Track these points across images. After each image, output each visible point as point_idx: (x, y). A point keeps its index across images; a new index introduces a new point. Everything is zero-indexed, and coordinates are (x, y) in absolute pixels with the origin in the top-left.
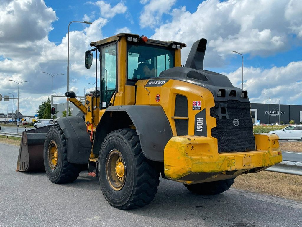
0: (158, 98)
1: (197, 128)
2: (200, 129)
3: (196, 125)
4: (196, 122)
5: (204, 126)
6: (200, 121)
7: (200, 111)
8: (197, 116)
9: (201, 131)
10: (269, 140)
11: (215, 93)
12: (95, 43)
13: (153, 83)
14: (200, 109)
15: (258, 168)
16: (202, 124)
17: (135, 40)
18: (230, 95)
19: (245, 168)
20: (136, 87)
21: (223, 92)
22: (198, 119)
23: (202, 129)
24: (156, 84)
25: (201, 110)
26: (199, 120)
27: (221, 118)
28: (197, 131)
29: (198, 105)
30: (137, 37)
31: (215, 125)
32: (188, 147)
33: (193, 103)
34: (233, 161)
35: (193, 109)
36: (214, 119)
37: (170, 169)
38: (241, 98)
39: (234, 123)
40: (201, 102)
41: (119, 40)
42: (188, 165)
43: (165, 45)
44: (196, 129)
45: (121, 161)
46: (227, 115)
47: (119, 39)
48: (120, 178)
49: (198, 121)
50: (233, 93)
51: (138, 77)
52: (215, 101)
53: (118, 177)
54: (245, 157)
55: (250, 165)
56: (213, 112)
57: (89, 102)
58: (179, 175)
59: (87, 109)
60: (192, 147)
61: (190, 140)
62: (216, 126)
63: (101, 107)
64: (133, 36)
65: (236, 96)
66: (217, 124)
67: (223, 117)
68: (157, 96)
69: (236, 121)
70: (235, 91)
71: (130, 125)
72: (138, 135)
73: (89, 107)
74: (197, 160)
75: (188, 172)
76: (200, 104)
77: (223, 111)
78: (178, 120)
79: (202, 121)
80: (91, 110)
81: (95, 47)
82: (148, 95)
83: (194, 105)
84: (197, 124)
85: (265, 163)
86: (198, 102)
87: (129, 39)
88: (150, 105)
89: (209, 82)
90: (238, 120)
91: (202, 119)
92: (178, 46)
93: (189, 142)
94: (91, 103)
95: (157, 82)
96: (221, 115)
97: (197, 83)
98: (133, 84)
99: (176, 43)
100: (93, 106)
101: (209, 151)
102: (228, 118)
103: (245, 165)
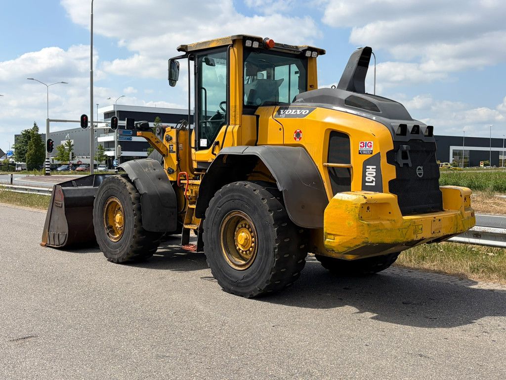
0: (298, 135)
1: (367, 180)
2: (372, 182)
3: (364, 176)
4: (364, 172)
5: (378, 177)
6: (371, 170)
7: (371, 156)
8: (367, 163)
9: (374, 184)
10: (461, 196)
11: (393, 131)
12: (186, 46)
13: (288, 112)
14: (371, 154)
15: (448, 235)
16: (374, 175)
17: (256, 45)
18: (411, 133)
19: (434, 235)
20: (258, 117)
21: (403, 127)
22: (367, 167)
23: (374, 182)
24: (293, 113)
25: (373, 154)
26: (369, 168)
27: (401, 165)
28: (367, 184)
29: (368, 147)
30: (259, 40)
31: (393, 176)
32: (362, 207)
33: (360, 145)
34: (420, 227)
35: (360, 153)
36: (393, 168)
37: (334, 238)
38: (425, 136)
39: (417, 173)
40: (372, 142)
41: (232, 46)
42: (364, 234)
43: (295, 51)
44: (364, 181)
45: (245, 227)
46: (409, 161)
47: (232, 43)
48: (243, 251)
49: (367, 170)
50: (416, 128)
51: (258, 101)
52: (393, 141)
53: (241, 251)
54: (434, 221)
55: (439, 232)
56: (391, 157)
57: (171, 139)
58: (349, 248)
59: (168, 148)
60: (368, 208)
61: (365, 198)
62: (395, 177)
63: (197, 147)
64: (253, 39)
65: (419, 134)
66: (397, 175)
67: (404, 164)
68: (296, 131)
69: (419, 169)
70: (418, 127)
71: (248, 175)
72: (281, 190)
73: (172, 145)
74: (375, 226)
75: (363, 243)
76: (371, 145)
77: (405, 156)
78: (333, 168)
79: (375, 170)
80: (175, 149)
81: (184, 53)
82: (280, 129)
83: (361, 147)
84: (367, 174)
85: (457, 229)
86: (367, 142)
87: (248, 43)
88: (284, 145)
89: (381, 112)
90: (422, 168)
91: (375, 167)
92: (315, 54)
93: (365, 201)
94: (174, 140)
95: (294, 111)
96: (401, 162)
97: (364, 115)
98: (252, 113)
99: (311, 49)
100: (178, 143)
101: (390, 213)
102: (410, 165)
103: (434, 232)
